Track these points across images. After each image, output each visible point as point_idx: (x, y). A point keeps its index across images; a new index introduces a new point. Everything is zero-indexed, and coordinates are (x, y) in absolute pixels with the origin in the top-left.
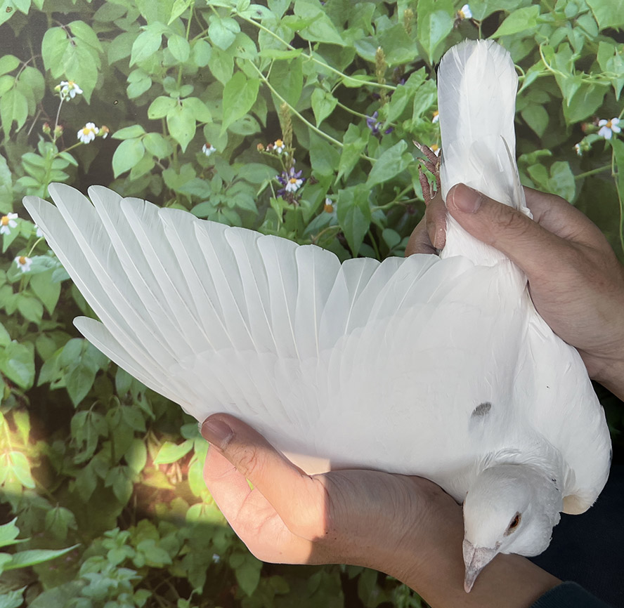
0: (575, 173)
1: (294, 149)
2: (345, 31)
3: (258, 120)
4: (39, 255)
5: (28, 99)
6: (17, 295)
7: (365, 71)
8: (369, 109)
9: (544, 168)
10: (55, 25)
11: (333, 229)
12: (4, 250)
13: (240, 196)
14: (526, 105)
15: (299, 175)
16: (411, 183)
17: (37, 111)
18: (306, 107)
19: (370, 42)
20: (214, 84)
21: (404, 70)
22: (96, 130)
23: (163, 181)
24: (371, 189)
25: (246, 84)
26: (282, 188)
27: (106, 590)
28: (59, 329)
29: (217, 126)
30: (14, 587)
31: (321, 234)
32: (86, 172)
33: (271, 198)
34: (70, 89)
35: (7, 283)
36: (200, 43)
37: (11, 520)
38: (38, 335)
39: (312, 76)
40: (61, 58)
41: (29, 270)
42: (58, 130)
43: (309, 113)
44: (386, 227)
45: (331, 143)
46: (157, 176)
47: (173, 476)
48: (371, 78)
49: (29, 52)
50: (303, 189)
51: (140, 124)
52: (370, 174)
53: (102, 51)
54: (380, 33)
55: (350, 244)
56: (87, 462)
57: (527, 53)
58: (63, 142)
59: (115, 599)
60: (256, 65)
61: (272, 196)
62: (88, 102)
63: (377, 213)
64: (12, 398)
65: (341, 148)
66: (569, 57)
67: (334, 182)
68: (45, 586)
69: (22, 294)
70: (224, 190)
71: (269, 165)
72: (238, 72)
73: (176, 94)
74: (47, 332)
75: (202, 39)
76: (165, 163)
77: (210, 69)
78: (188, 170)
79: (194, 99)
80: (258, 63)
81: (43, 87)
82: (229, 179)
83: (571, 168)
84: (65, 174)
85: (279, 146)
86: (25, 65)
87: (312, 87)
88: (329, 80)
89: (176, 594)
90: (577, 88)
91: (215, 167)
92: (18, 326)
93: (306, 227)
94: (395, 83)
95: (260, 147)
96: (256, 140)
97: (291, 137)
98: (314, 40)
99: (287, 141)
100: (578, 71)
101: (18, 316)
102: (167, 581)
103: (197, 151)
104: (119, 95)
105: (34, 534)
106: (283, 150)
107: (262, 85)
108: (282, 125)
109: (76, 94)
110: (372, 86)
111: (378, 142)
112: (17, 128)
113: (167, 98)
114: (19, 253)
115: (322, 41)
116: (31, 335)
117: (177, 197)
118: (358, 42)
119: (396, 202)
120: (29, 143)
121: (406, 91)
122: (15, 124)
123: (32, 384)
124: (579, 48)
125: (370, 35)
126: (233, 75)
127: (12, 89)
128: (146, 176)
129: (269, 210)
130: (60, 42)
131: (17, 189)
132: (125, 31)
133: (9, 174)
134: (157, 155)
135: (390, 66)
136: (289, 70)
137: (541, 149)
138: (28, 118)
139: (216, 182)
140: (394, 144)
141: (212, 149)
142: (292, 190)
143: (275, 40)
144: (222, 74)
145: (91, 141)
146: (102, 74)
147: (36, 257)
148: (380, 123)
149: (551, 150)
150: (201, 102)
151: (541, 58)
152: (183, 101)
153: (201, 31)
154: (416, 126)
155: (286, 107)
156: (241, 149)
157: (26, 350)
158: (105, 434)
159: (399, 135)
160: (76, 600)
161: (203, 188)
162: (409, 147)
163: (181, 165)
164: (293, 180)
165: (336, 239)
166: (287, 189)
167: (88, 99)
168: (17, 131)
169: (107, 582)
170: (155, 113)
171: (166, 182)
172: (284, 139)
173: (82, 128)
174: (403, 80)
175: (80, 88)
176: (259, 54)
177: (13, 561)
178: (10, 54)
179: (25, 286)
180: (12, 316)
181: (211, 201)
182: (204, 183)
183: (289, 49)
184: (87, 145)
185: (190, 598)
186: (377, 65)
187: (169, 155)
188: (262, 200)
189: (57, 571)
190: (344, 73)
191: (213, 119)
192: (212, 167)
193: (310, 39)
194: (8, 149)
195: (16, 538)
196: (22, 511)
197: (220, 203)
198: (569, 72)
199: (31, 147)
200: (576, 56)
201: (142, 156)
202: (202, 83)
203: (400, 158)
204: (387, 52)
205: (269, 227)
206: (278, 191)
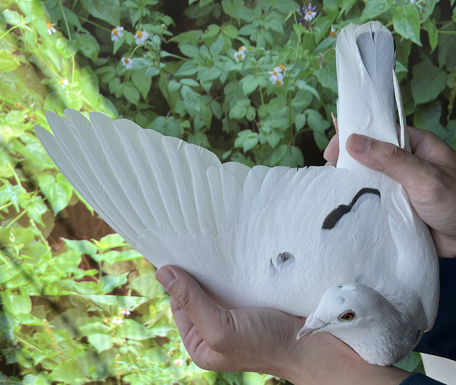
4: (137, 57)
6: (123, 84)
12: (115, 52)
13: (273, 21)
15: (314, 8)
16: (391, 20)
23: (222, 9)
26: (302, 17)
28: (150, 109)
30: (122, 272)
31: (326, 52)
33: (294, 24)
35: (116, 76)
38: (137, 113)
41: (131, 67)
46: (218, 4)
50: (316, 19)
52: (364, 11)
67: (338, 16)
68: (140, 272)
69: (126, 84)
70: (263, 16)
74: (142, 111)
92: (123, 106)
93: (316, 46)
101: (123, 99)
114: (125, 55)
116: (132, 112)
117: (231, 20)
128: (210, 4)
129: (292, 32)
131: (122, 9)
139: (258, 10)
142: (309, 19)
147: (135, 59)
161: (248, 14)
164: (310, 12)
166: (305, 18)
171: (224, 9)
177: (120, 256)
179: (128, 78)
180: (120, 99)
181: (254, 24)
182: (249, 11)
188: (288, 25)
195: (123, 243)
197: (260, 25)
205: (292, 45)
206: (299, 19)
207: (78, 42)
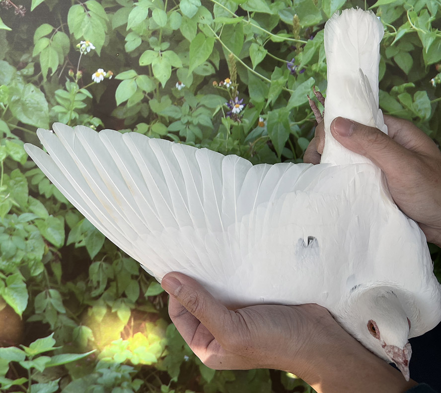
0: (431, 99)
1: (238, 84)
2: (272, 4)
3: (213, 65)
5: (59, 53)
7: (286, 31)
8: (289, 57)
9: (409, 95)
10: (76, 3)
11: (264, 138)
13: (202, 116)
14: (397, 52)
15: (241, 102)
17: (65, 61)
18: (246, 56)
19: (290, 11)
20: (184, 41)
21: (312, 30)
22: (105, 74)
23: (149, 108)
24: (290, 111)
25: (206, 41)
26: (229, 111)
27: (113, 380)
29: (186, 70)
30: (53, 378)
31: (256, 141)
32: (98, 102)
33: (222, 118)
34: (87, 46)
36: (174, 14)
37: (50, 334)
38: (67, 211)
39: (250, 35)
40: (81, 25)
42: (79, 74)
43: (248, 60)
44: (300, 137)
45: (263, 80)
46: (145, 104)
47: (158, 304)
48: (290, 36)
49: (59, 22)
50: (244, 112)
51: (133, 69)
52: (290, 100)
53: (108, 20)
54: (296, 5)
55: (276, 148)
56: (100, 296)
57: (399, 16)
58: (82, 82)
59: (119, 385)
60: (212, 28)
61: (223, 116)
62: (99, 54)
63: (294, 127)
64: (50, 254)
65: (270, 84)
66: (427, 19)
67: (265, 106)
68: (73, 377)
70: (191, 113)
71: (221, 95)
72: (200, 33)
73: (157, 49)
74: (73, 209)
75: (175, 11)
76: (151, 95)
77: (181, 31)
78: (166, 100)
79: (170, 52)
80: (213, 26)
81: (69, 45)
82: (194, 105)
83: (428, 95)
84: (84, 104)
85: (228, 83)
86: (57, 30)
87: (250, 42)
88: (261, 38)
89: (160, 382)
90: (432, 40)
91: (185, 98)
92: (53, 206)
93: (246, 137)
94: (306, 38)
95: (215, 83)
96: (212, 79)
97: (236, 76)
98: (251, 10)
99: (233, 79)
100: (434, 29)
101: (53, 199)
102: (153, 373)
103: (172, 87)
104: (119, 50)
105: (65, 343)
106: (230, 85)
107: (216, 41)
108: (230, 68)
109: (91, 49)
110: (290, 41)
111: (295, 79)
112: (51, 73)
113: (151, 51)
115: (256, 11)
116: (62, 211)
117: (159, 118)
118: (281, 11)
119: (307, 119)
120: (59, 83)
121: (314, 44)
122: (50, 70)
123: (63, 244)
124: (434, 13)
125: (289, 6)
126: (196, 35)
127: (48, 46)
128: (138, 104)
129: (221, 125)
130: (80, 14)
131: (51, 114)
132: (123, 7)
133: (46, 104)
134: (145, 89)
135: (303, 27)
136: (234, 31)
137: (408, 82)
138: (59, 65)
139: (185, 108)
140: (306, 80)
141: (182, 85)
142: (236, 112)
143: (225, 11)
144: (189, 35)
145: (101, 81)
146: (108, 36)
148: (296, 66)
149: (414, 83)
150: (174, 53)
151: (408, 20)
152: (163, 53)
153: (175, 6)
154: (321, 68)
155: (232, 56)
156: (202, 85)
157: (59, 222)
158: (112, 277)
159: (309, 74)
160: (94, 386)
161: (176, 111)
162: (316, 82)
163: (162, 97)
164: (237, 105)
165: (266, 145)
166: (233, 111)
167: (99, 52)
168: (52, 75)
169: (114, 374)
170: (144, 61)
171: (152, 108)
172: (231, 78)
173: (95, 73)
174: (312, 37)
175: (94, 46)
176: (214, 21)
177: (51, 361)
178: (47, 23)
180: (50, 198)
181: (182, 120)
182: (177, 108)
183: (234, 17)
184: (99, 83)
185: (169, 385)
186: (294, 27)
187: (153, 90)
188: (216, 119)
189: (81, 367)
190: (271, 33)
191: (183, 65)
192: (183, 98)
193: (248, 10)
194: (46, 87)
195: (54, 346)
196: (57, 328)
197: (188, 121)
198: (428, 29)
199: (61, 85)
200: (432, 18)
201: (136, 90)
202: (175, 41)
203: (310, 90)
204: (301, 18)
205: (221, 137)
206: (227, 113)
207: (7, 148)
